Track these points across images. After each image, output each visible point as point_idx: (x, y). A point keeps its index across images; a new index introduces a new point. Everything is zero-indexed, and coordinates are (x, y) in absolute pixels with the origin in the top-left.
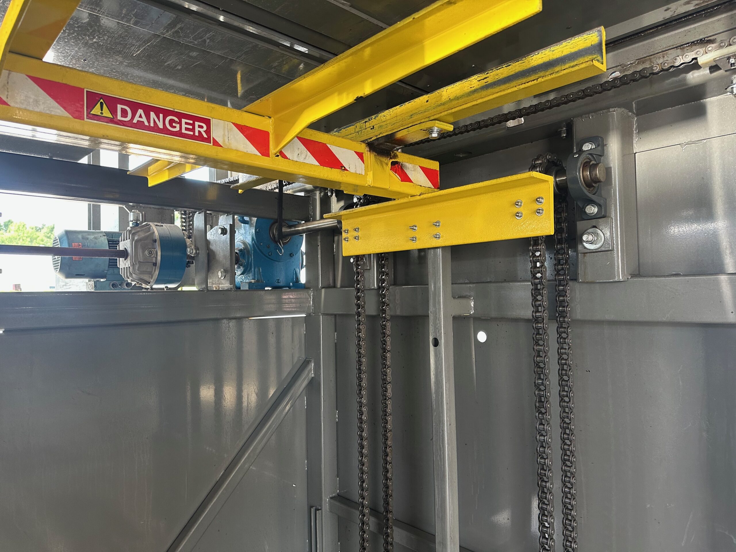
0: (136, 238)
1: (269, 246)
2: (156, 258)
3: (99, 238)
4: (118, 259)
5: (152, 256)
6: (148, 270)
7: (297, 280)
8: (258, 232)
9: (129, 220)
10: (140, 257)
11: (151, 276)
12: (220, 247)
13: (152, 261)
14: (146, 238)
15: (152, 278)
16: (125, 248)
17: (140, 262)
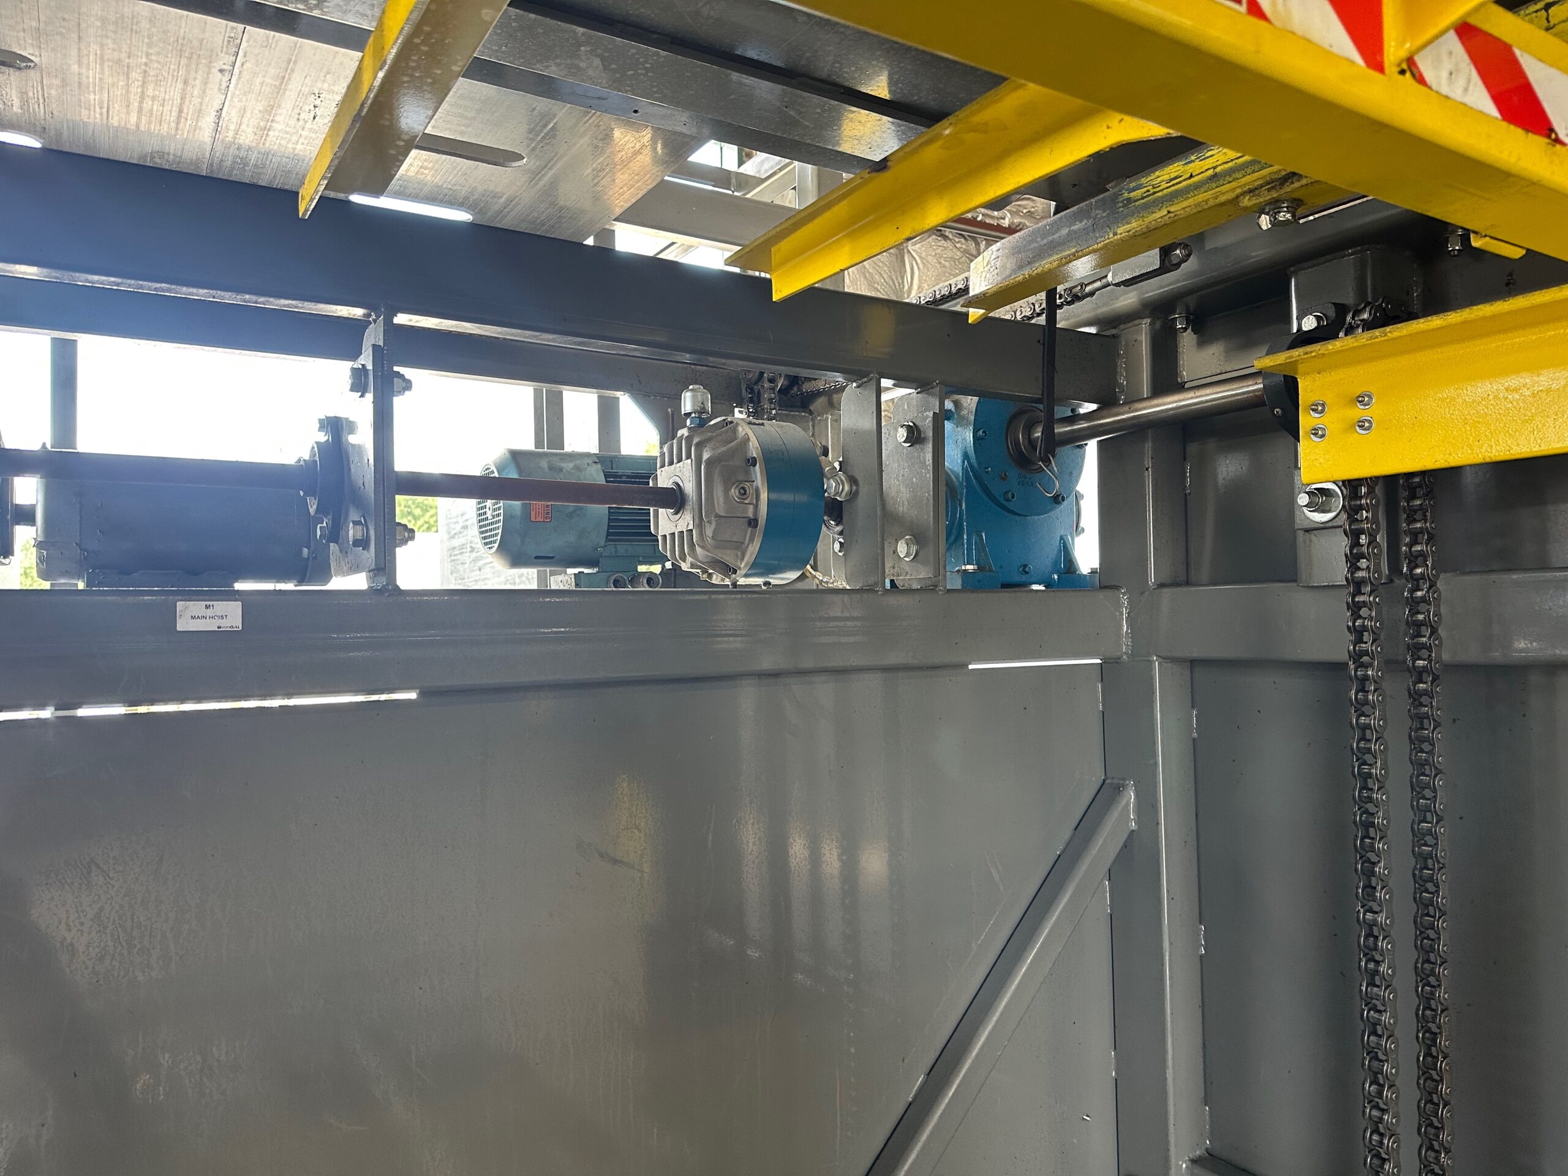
0: (706, 456)
1: (1005, 475)
2: (756, 506)
3: (585, 469)
4: (652, 509)
5: (746, 502)
6: (735, 539)
7: (1069, 565)
8: (981, 438)
9: (683, 413)
10: (718, 503)
11: (739, 553)
12: (900, 478)
13: (745, 516)
14: (732, 454)
15: (742, 559)
16: (678, 484)
17: (718, 516)
